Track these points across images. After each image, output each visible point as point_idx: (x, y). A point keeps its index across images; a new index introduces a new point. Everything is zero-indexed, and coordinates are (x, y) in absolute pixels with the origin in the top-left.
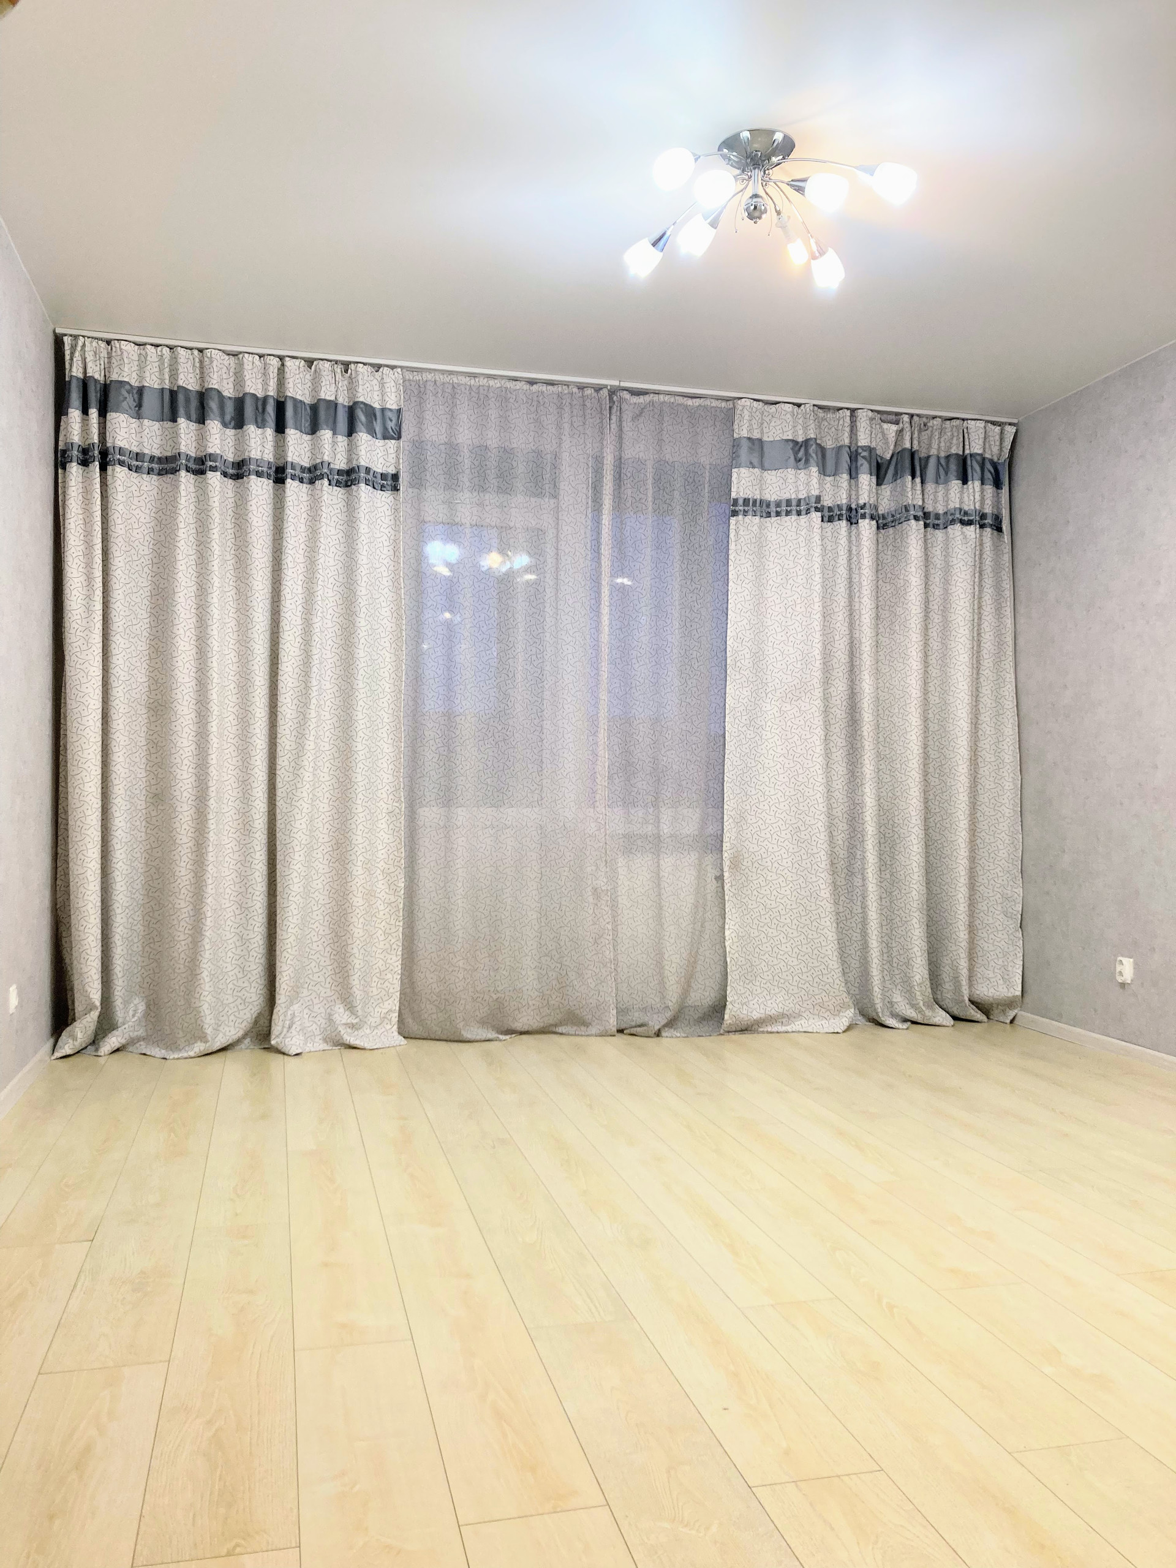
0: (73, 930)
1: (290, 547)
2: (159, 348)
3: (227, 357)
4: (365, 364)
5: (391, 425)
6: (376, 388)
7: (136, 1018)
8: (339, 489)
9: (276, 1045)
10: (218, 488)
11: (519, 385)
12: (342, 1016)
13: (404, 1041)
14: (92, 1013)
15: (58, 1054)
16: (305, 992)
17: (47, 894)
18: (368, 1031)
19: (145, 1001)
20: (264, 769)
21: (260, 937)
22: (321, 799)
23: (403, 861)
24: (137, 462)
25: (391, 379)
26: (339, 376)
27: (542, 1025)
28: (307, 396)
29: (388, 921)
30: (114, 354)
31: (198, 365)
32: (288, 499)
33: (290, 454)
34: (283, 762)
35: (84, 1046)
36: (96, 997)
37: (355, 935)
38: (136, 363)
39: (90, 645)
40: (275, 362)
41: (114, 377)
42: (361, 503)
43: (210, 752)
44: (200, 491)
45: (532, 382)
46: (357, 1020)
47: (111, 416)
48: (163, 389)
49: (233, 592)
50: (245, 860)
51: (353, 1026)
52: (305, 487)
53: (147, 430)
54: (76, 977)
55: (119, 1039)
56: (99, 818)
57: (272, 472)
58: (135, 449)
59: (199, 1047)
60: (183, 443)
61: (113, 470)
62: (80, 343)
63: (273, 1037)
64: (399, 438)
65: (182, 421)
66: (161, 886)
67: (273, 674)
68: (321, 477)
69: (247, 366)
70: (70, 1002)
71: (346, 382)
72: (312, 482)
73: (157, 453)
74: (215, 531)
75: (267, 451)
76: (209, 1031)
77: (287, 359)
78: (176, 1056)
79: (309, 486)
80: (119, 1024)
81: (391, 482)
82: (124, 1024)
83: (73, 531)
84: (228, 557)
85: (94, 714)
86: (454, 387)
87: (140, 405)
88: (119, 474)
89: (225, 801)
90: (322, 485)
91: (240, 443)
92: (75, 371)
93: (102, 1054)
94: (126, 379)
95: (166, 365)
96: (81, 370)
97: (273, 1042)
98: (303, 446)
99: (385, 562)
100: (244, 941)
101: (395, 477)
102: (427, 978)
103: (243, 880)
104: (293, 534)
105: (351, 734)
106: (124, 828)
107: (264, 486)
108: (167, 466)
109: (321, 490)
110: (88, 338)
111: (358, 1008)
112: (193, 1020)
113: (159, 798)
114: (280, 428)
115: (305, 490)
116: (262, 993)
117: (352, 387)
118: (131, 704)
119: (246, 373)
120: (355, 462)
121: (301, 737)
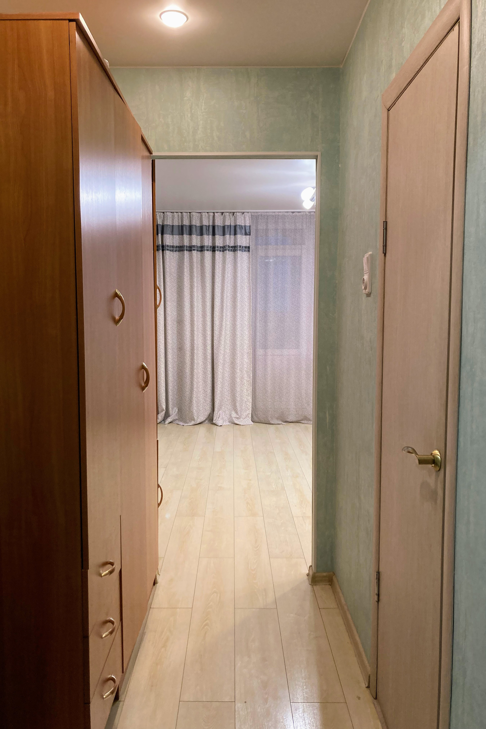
1: (217, 272)
2: (178, 213)
3: (198, 214)
4: (239, 212)
5: (248, 231)
6: (243, 219)
7: (175, 413)
10: (196, 256)
11: (289, 214)
12: (234, 415)
13: (253, 423)
14: (163, 412)
16: (223, 408)
18: (242, 420)
19: (178, 408)
20: (210, 340)
21: (210, 390)
22: (227, 349)
23: (252, 368)
24: (173, 248)
25: (248, 216)
26: (231, 217)
27: (296, 420)
28: (222, 224)
29: (247, 386)
30: (165, 216)
31: (189, 217)
32: (216, 257)
33: (216, 243)
34: (215, 338)
35: (161, 421)
36: (164, 407)
37: (238, 391)
38: (171, 218)
40: (212, 214)
41: (165, 223)
43: (195, 336)
44: (191, 256)
45: (293, 212)
46: (238, 416)
47: (165, 235)
48: (179, 226)
49: (200, 287)
50: (205, 368)
51: (237, 418)
52: (221, 253)
53: (175, 239)
54: (158, 401)
56: (164, 356)
57: (211, 249)
58: (171, 245)
59: (193, 423)
60: (185, 242)
61: (166, 252)
63: (214, 420)
64: (250, 235)
65: (185, 235)
66: (181, 375)
67: (213, 311)
68: (226, 250)
69: (203, 216)
71: (233, 218)
72: (223, 251)
73: (178, 245)
74: (195, 269)
75: (210, 243)
76: (196, 418)
77: (215, 213)
78: (186, 425)
79: (222, 252)
80: (171, 415)
81: (248, 249)
82: (172, 415)
84: (199, 276)
85: (162, 325)
86: (268, 216)
87: (173, 231)
88: (167, 253)
89: (199, 350)
90: (226, 252)
91: (202, 241)
93: (166, 424)
94: (168, 224)
97: (214, 422)
98: (221, 240)
99: (246, 274)
100: (205, 391)
101: (249, 247)
102: (260, 405)
103: (205, 373)
104: (218, 268)
105: (236, 329)
106: (171, 358)
107: (209, 254)
108: (181, 249)
109: (226, 254)
110: (158, 212)
111: (239, 413)
112: (191, 415)
113: (180, 348)
114: (214, 234)
115: (221, 254)
116: (211, 407)
117: (235, 220)
118: (172, 322)
119: (203, 219)
120: (236, 244)
121: (221, 331)
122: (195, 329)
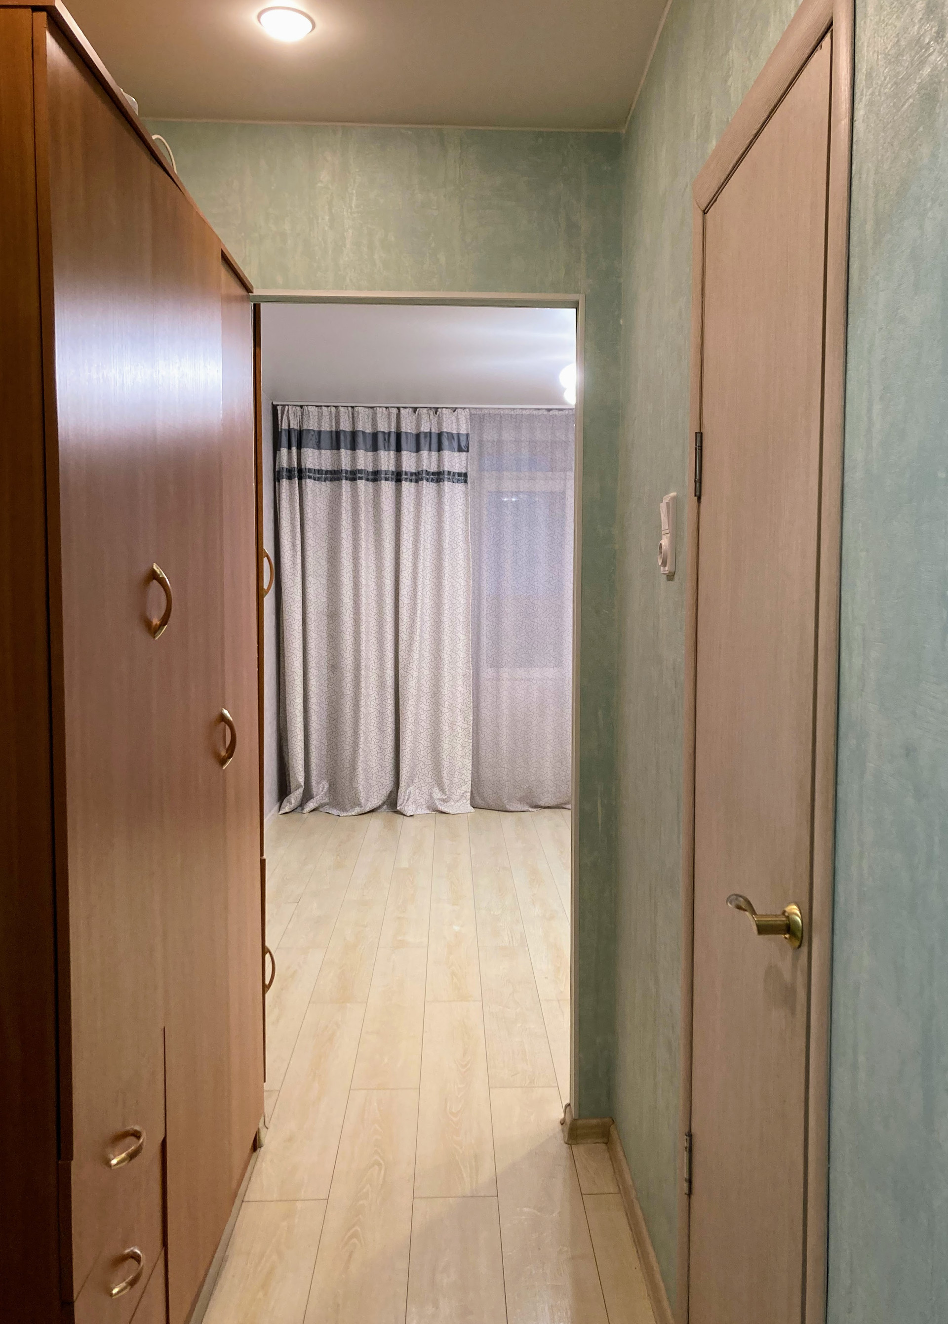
0: (289, 743)
1: (405, 521)
2: (329, 408)
3: (367, 409)
4: (446, 408)
5: (463, 444)
6: (454, 421)
7: (323, 792)
8: (433, 483)
9: (400, 810)
10: (363, 490)
11: (541, 412)
12: (437, 794)
13: (473, 810)
14: (300, 789)
15: (281, 812)
16: (417, 780)
17: (275, 723)
18: (453, 804)
19: (329, 782)
20: (392, 651)
21: (390, 747)
22: (425, 667)
23: (472, 704)
24: (320, 475)
25: (463, 415)
26: (432, 416)
27: (556, 803)
28: (414, 430)
29: (463, 739)
30: (304, 413)
31: (351, 416)
32: (403, 493)
33: (404, 466)
34: (402, 646)
35: (295, 807)
36: (301, 780)
37: (444, 747)
38: (317, 417)
39: (295, 583)
40: (395, 411)
41: (305, 427)
42: (445, 493)
43: (362, 643)
44: (354, 491)
45: (549, 410)
46: (446, 797)
47: (304, 450)
48: (331, 432)
49: (373, 549)
50: (382, 703)
51: (444, 800)
52: (413, 484)
53: (324, 456)
54: (291, 769)
55: (315, 804)
56: (302, 681)
57: (394, 477)
58: (317, 468)
59: (357, 810)
60: (344, 464)
61: (306, 482)
62: (286, 410)
63: (398, 805)
64: (468, 451)
65: (343, 451)
66: (336, 718)
67: (396, 596)
68: (422, 479)
69: (379, 415)
70: (288, 782)
71: (436, 419)
72: (417, 482)
73: (329, 468)
74: (362, 514)
75: (391, 465)
76: (363, 801)
77: (401, 409)
78: (345, 815)
79: (415, 484)
80: (314, 796)
81: (463, 477)
82: (317, 795)
83: (284, 518)
84: (371, 528)
86: (501, 417)
87: (319, 442)
88: (309, 484)
89: (371, 670)
90: (423, 484)
91: (376, 461)
92: (285, 426)
93: (305, 812)
94: (311, 428)
95: (333, 417)
96: (287, 424)
97: (398, 808)
98: (411, 460)
99: (461, 526)
100: (382, 750)
101: (466, 475)
102: (487, 773)
103: (381, 714)
104: (407, 514)
105: (441, 630)
106: (315, 685)
107: (390, 486)
108: (334, 476)
109: (422, 487)
110: (290, 405)
111: (446, 790)
112: (354, 795)
113: (334, 667)
114: (399, 449)
115: (413, 486)
116: (393, 779)
117: (440, 423)
118: (318, 615)
119: (378, 419)
120: (442, 468)
121: (412, 633)
122: (363, 629)
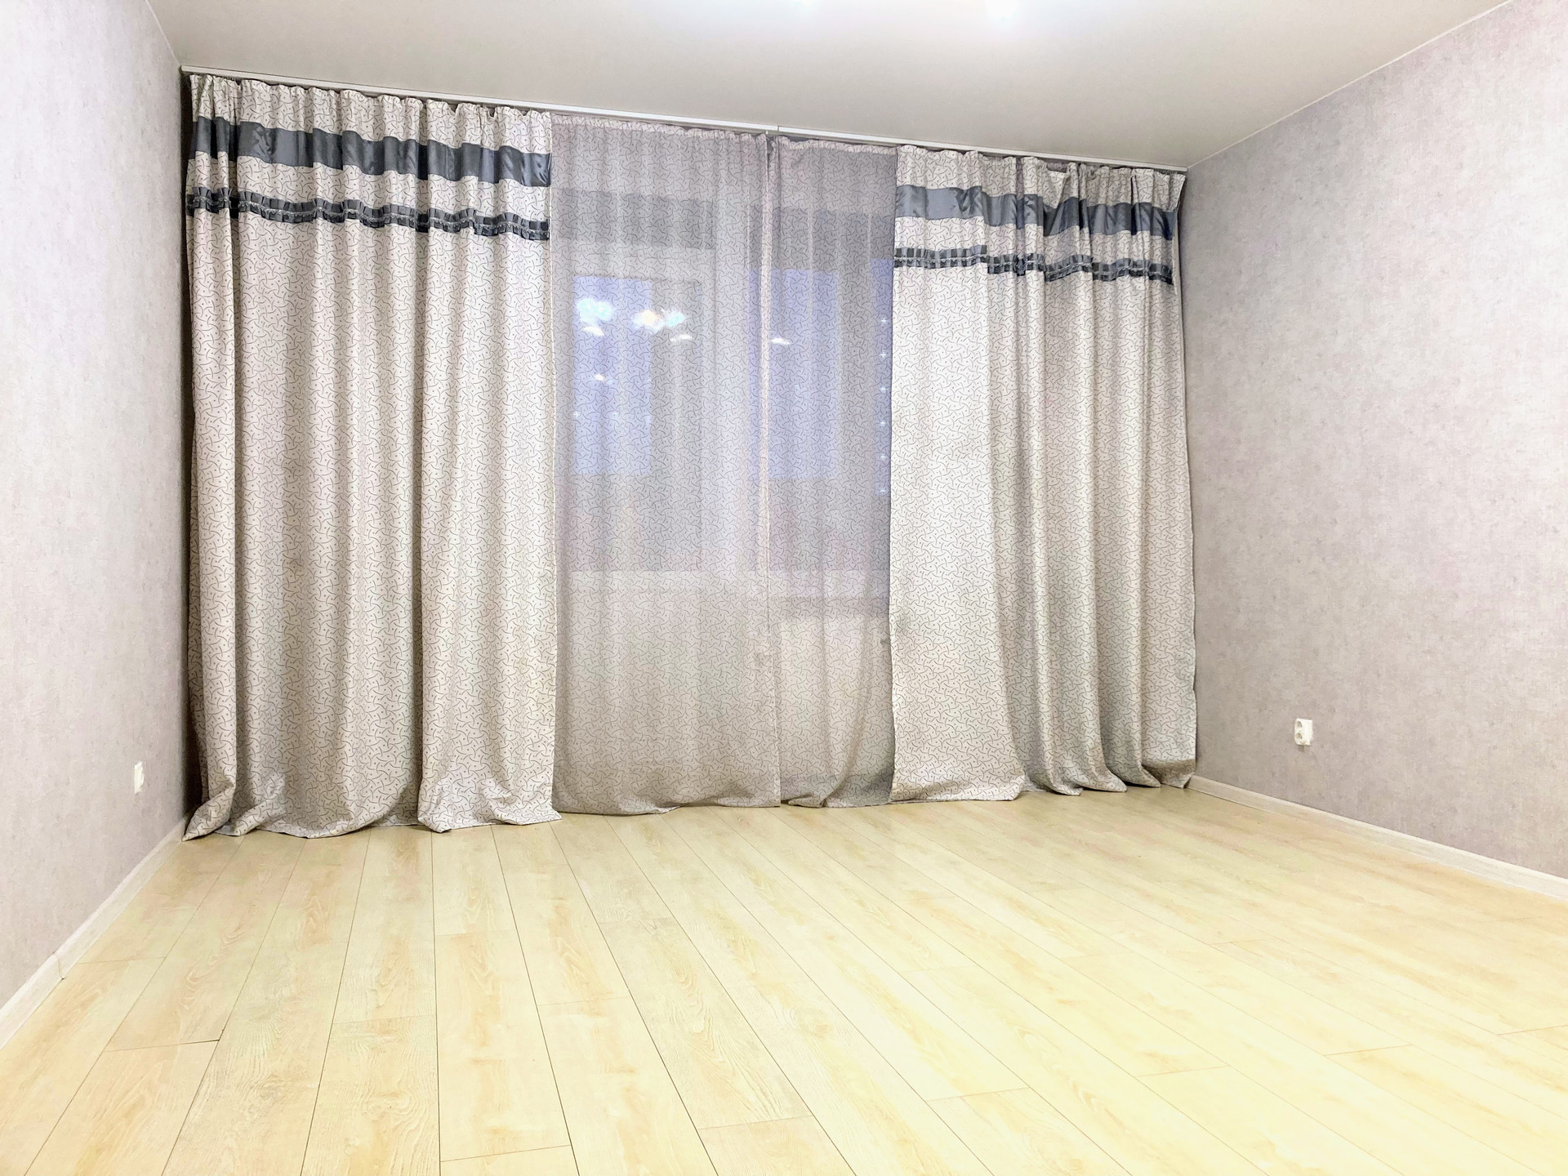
0: (206, 703)
1: (434, 298)
2: (293, 89)
3: (366, 99)
4: (512, 107)
5: (540, 171)
6: (524, 133)
7: (274, 795)
8: (485, 238)
9: (423, 822)
10: (357, 237)
11: (673, 130)
12: (493, 790)
13: (559, 816)
14: (227, 791)
15: (189, 835)
16: (454, 767)
17: (177, 665)
18: (521, 806)
19: (284, 776)
20: (408, 532)
21: (405, 708)
22: (469, 563)
23: (556, 628)
24: (271, 209)
25: (540, 123)
26: (485, 120)
27: (703, 797)
28: (451, 141)
29: (540, 690)
30: (244, 94)
31: (334, 106)
32: (431, 248)
33: (433, 201)
34: (428, 523)
35: (219, 825)
36: (231, 773)
37: (507, 705)
38: (269, 104)
39: (221, 402)
40: (417, 105)
41: (245, 118)
42: (509, 253)
43: (351, 514)
44: (339, 240)
45: (686, 126)
46: (509, 794)
48: (297, 133)
49: (374, 347)
50: (389, 627)
51: (505, 801)
52: (449, 236)
53: (281, 176)
54: (209, 752)
55: (257, 817)
56: (233, 584)
57: (414, 220)
58: (269, 195)
59: (342, 825)
60: (320, 189)
61: (245, 217)
62: (208, 82)
63: (420, 813)
64: (548, 184)
65: (319, 167)
66: (300, 656)
67: (417, 432)
68: (466, 225)
69: (388, 109)
70: (203, 779)
71: (492, 126)
72: (457, 230)
73: (292, 199)
74: (354, 281)
75: (409, 198)
76: (352, 808)
77: (430, 101)
78: (317, 835)
79: (453, 235)
80: (257, 802)
81: (540, 231)
82: (261, 801)
83: (202, 281)
84: (369, 310)
85: (226, 474)
86: (605, 131)
87: (273, 149)
88: (252, 222)
89: (367, 566)
90: (468, 233)
91: (381, 190)
92: (204, 111)
93: (238, 834)
94: (258, 121)
95: (301, 106)
96: (209, 111)
97: (419, 819)
98: (447, 193)
99: (534, 314)
100: (388, 713)
101: (545, 226)
102: (583, 752)
103: (388, 648)
104: (437, 285)
105: (500, 494)
106: (260, 595)
107: (407, 235)
108: (303, 213)
109: (467, 239)
110: (217, 76)
111: (510, 782)
112: (335, 797)
113: (297, 561)
114: (423, 174)
115: (449, 239)
116: (408, 767)
117: (499, 131)
118: (266, 464)
119: (386, 116)
120: (502, 210)
121: (446, 506)
122: (354, 488)
